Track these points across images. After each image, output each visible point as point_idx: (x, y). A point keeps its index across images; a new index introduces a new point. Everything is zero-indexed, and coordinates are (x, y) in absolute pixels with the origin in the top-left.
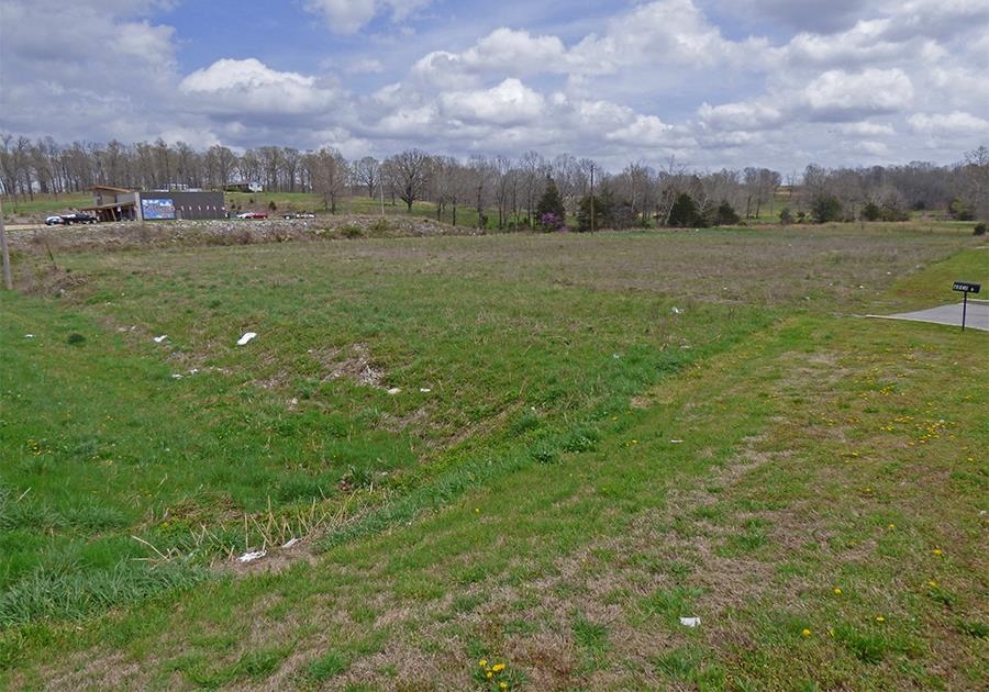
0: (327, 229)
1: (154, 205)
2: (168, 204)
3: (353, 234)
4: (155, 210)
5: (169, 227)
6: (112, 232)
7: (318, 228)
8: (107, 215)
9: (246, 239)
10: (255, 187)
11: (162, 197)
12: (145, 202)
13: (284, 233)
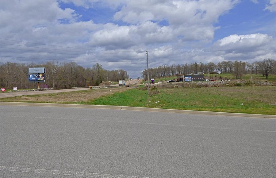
0: (230, 84)
1: (187, 78)
2: (190, 78)
3: (238, 85)
4: (187, 79)
5: (189, 83)
6: (177, 84)
7: (227, 83)
8: (178, 80)
9: (206, 86)
10: (219, 73)
11: (189, 76)
12: (185, 77)
13: (217, 85)
